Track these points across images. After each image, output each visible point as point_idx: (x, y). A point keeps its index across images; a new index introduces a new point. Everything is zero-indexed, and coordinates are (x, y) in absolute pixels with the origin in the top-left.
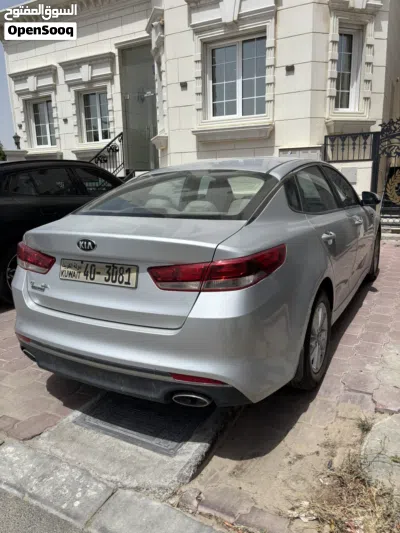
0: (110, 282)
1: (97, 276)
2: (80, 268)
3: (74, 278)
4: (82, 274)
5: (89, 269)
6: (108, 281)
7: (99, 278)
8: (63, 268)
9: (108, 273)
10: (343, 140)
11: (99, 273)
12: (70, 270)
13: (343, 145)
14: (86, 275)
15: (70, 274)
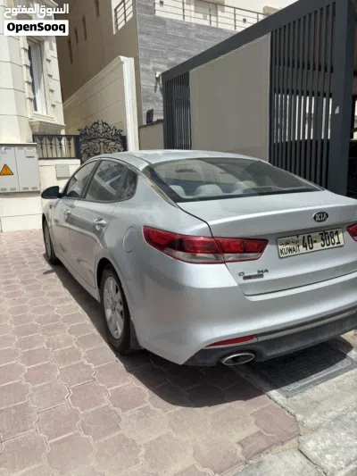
0: (326, 247)
1: (314, 245)
2: (297, 242)
3: (294, 253)
4: (301, 247)
5: (306, 241)
6: (323, 246)
7: (317, 246)
8: (280, 247)
9: (322, 239)
10: (51, 140)
11: (315, 242)
12: (287, 246)
13: (51, 144)
14: (305, 246)
15: (290, 250)
